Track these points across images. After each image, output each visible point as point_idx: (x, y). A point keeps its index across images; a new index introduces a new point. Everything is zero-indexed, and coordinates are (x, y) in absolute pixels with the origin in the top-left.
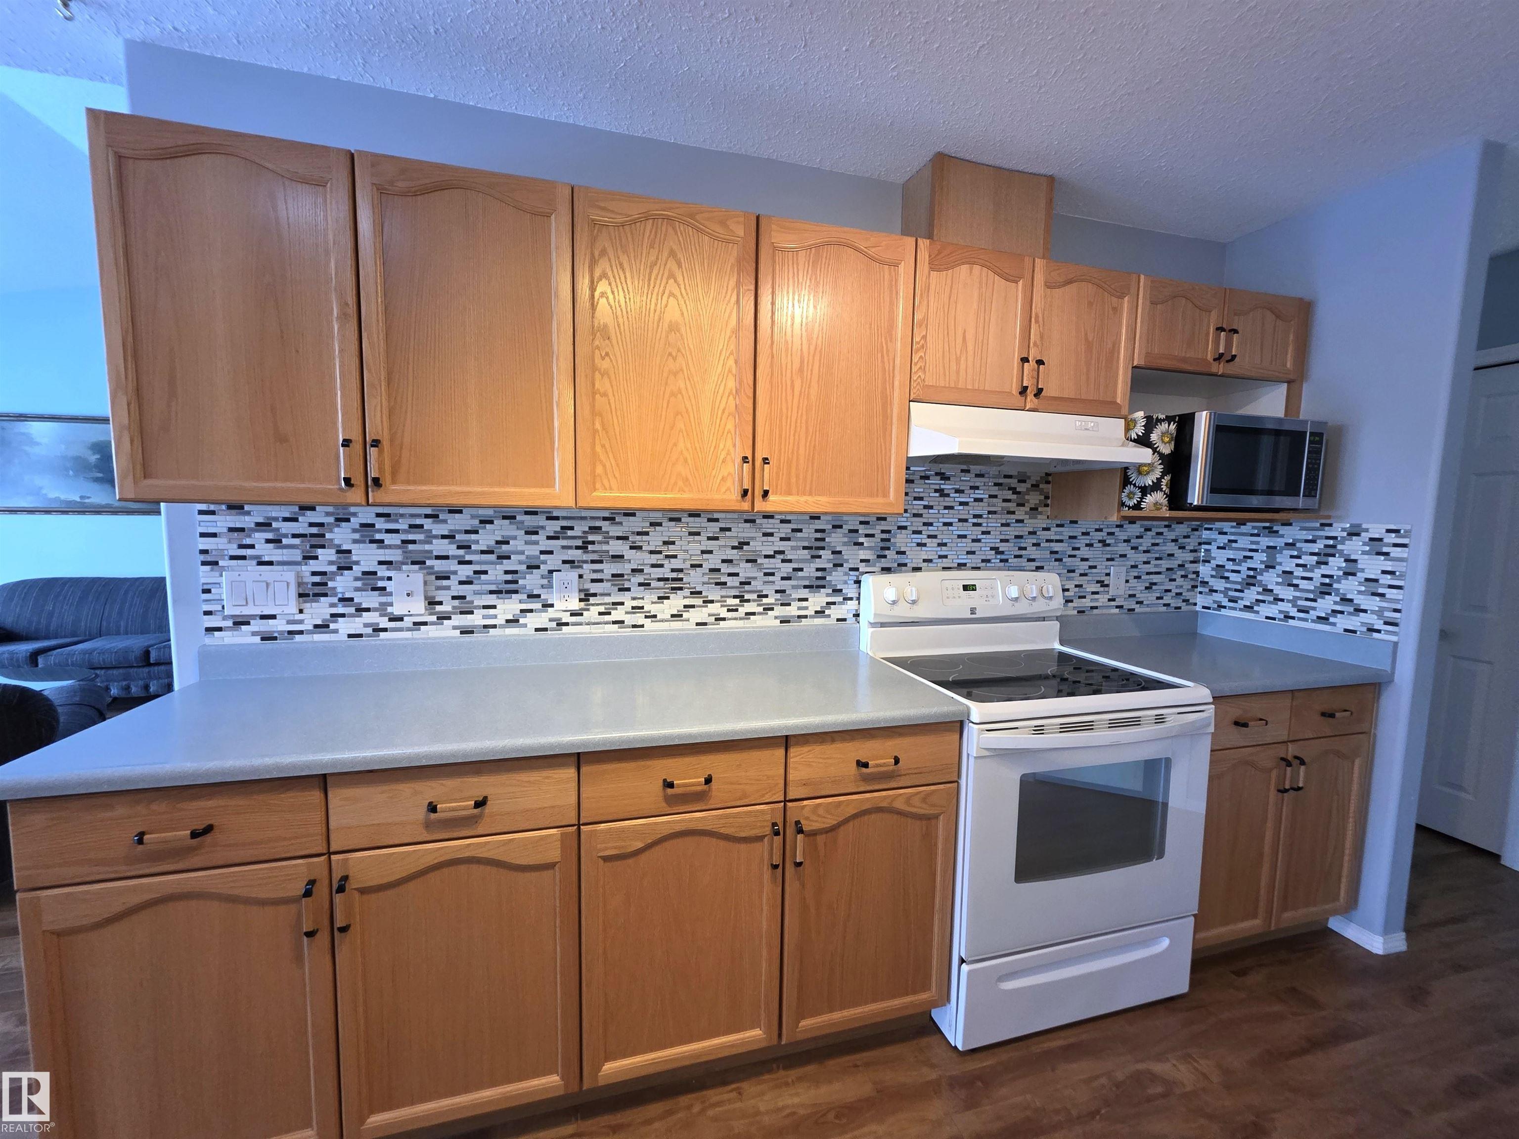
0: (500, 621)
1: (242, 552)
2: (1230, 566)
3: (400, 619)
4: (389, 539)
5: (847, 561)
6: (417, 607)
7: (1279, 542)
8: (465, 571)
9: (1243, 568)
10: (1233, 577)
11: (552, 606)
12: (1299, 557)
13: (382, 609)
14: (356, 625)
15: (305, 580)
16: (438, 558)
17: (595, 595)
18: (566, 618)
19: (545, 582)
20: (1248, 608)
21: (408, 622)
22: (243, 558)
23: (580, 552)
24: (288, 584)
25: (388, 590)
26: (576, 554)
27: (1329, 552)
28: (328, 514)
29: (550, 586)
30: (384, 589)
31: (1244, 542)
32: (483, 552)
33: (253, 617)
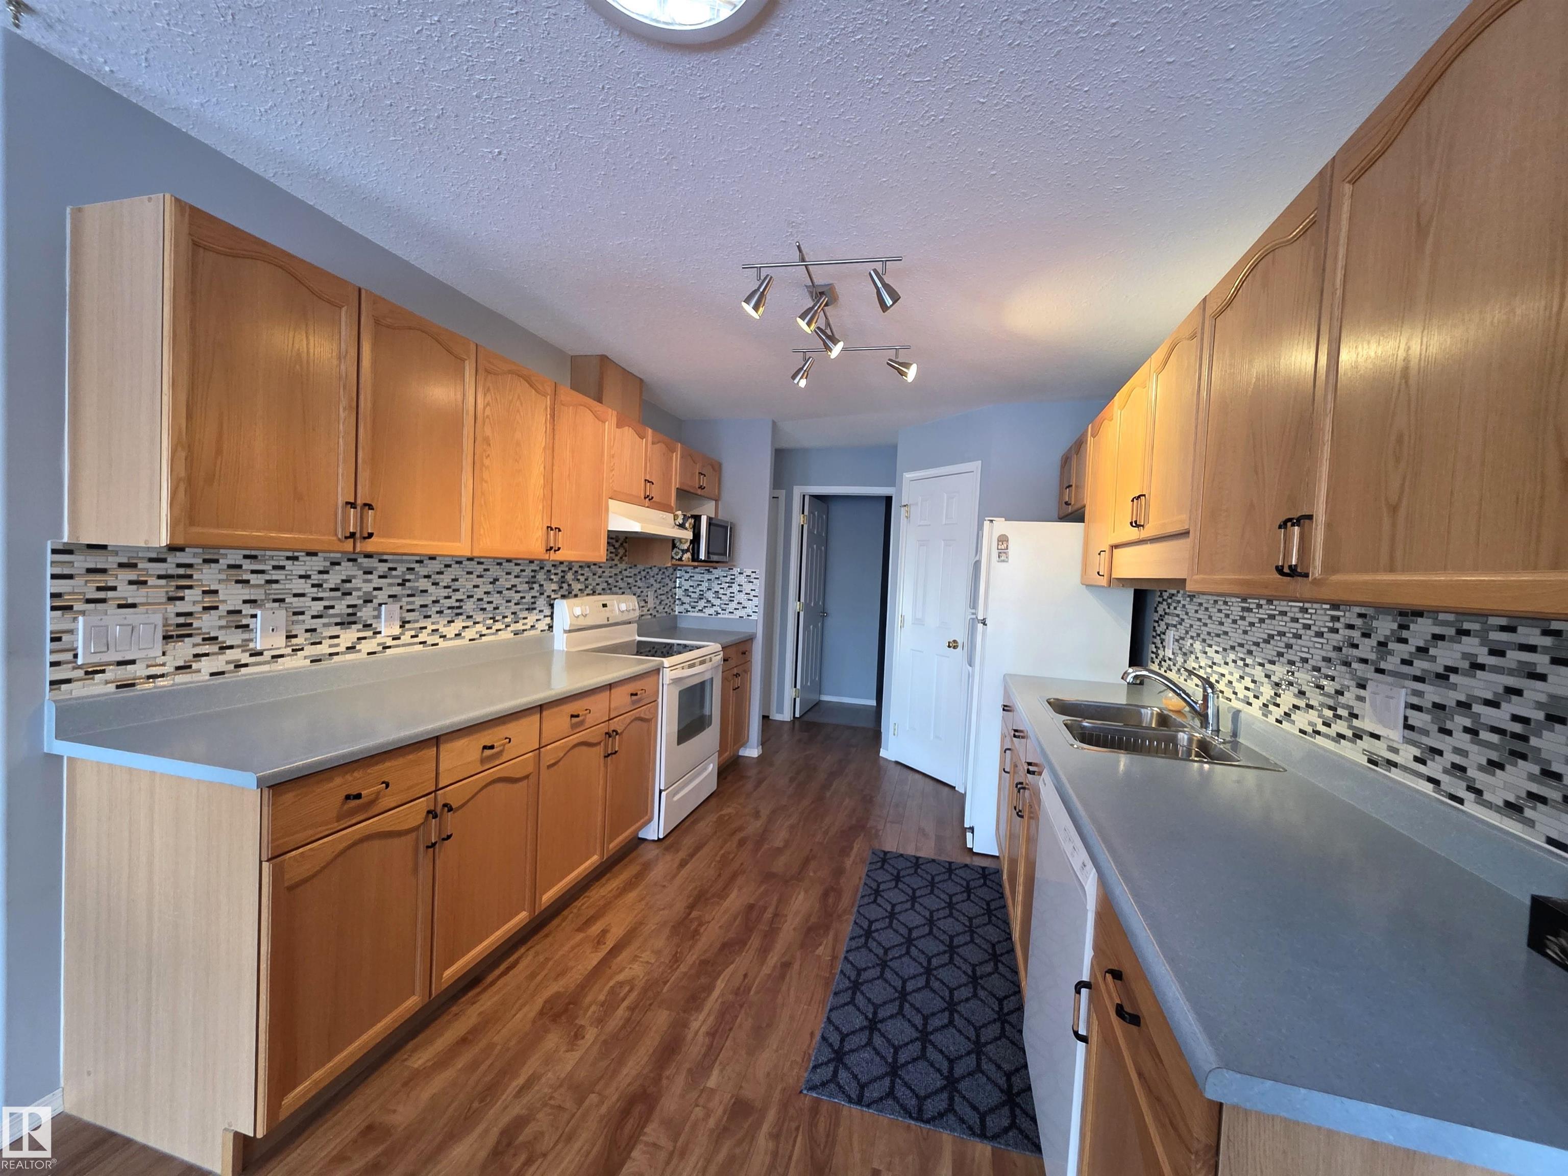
0: (342, 649)
1: (101, 595)
2: (691, 589)
3: (260, 654)
4: (255, 579)
5: (546, 591)
6: (279, 641)
7: (712, 577)
8: (318, 607)
9: (697, 590)
10: (693, 595)
11: (380, 633)
12: (721, 584)
13: (244, 646)
14: (219, 663)
15: (170, 622)
16: (295, 595)
17: (409, 622)
18: (390, 642)
19: (376, 613)
20: (701, 611)
21: (267, 655)
22: (103, 601)
23: (400, 588)
24: (155, 626)
25: (251, 627)
26: (397, 590)
27: (732, 582)
28: (195, 555)
29: (378, 617)
30: (247, 626)
31: (698, 577)
32: (332, 590)
33: (109, 664)
